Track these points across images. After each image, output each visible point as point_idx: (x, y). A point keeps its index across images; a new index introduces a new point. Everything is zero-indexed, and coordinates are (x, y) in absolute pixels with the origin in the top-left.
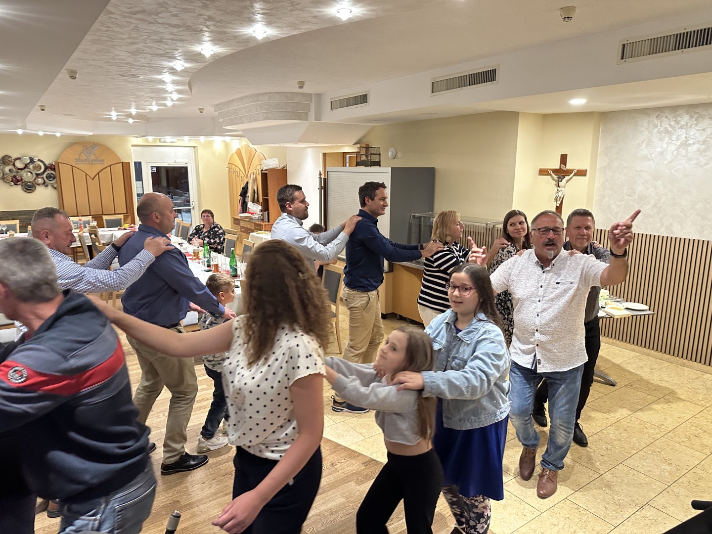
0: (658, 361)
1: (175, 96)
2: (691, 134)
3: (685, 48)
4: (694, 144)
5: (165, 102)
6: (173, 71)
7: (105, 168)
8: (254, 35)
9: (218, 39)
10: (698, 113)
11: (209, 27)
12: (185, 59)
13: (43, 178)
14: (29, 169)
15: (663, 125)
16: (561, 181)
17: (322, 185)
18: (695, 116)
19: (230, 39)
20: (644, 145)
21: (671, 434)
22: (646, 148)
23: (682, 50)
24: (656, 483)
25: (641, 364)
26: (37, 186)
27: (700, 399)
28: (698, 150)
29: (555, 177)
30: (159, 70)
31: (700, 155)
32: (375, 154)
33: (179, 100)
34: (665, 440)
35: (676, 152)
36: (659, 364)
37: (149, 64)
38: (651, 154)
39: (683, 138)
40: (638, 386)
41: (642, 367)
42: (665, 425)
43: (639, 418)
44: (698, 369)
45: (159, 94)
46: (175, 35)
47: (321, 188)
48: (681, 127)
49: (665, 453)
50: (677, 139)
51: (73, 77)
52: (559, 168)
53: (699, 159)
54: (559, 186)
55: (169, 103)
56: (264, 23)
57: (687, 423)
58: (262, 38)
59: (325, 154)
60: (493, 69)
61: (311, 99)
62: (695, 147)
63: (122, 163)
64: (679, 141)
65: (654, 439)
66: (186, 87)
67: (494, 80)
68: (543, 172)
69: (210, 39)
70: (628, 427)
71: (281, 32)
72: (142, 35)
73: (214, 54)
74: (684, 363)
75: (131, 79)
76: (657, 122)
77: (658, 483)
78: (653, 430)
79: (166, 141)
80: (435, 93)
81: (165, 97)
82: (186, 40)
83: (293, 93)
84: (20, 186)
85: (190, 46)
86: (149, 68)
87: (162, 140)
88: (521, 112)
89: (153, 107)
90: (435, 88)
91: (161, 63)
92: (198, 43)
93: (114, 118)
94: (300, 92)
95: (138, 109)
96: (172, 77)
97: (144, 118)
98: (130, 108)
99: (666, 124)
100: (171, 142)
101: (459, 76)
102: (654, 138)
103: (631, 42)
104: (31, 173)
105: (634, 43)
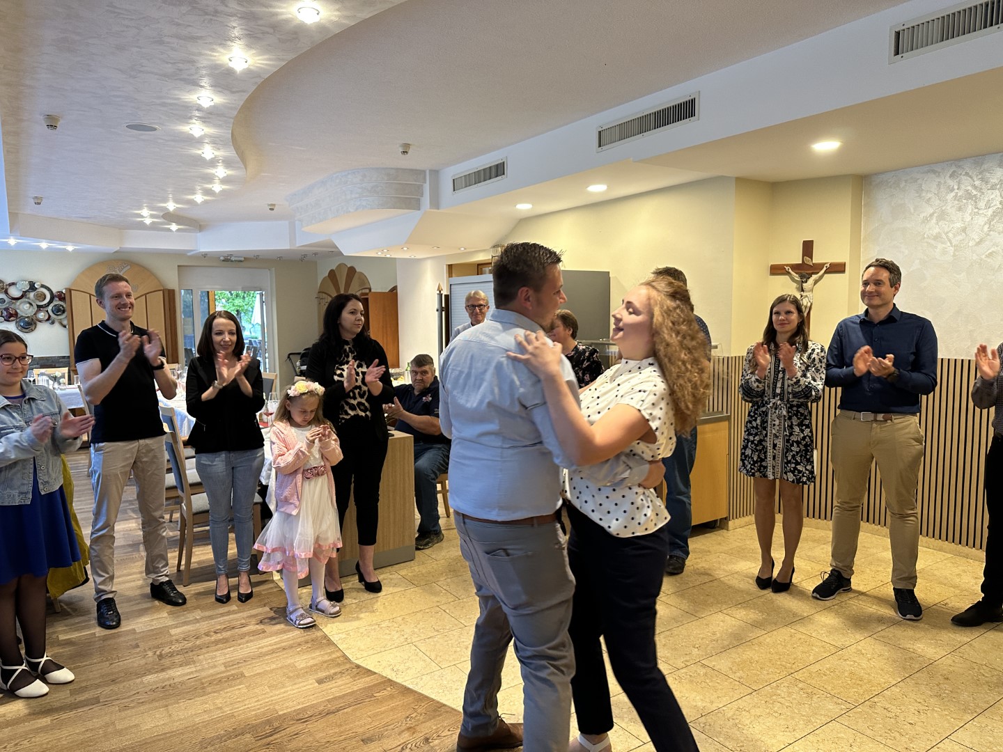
6: (201, 114)
7: (139, 297)
9: (248, 35)
12: (213, 86)
13: (47, 311)
14: (29, 298)
15: (963, 186)
16: (806, 282)
17: (443, 306)
19: (268, 33)
20: (934, 221)
22: (937, 224)
26: (38, 323)
30: (182, 113)
33: (230, 180)
37: (160, 98)
45: (198, 168)
47: (440, 310)
50: (988, 206)
52: (800, 262)
54: (803, 290)
55: (217, 187)
59: (450, 267)
60: (690, 98)
61: (425, 178)
63: (163, 291)
64: (990, 209)
67: (693, 114)
68: (776, 270)
71: (345, 14)
73: (250, 69)
76: (951, 183)
79: (228, 260)
80: (604, 148)
81: (207, 174)
82: (201, 38)
83: (397, 169)
84: (14, 323)
85: (210, 53)
86: (162, 108)
87: (222, 258)
88: (736, 176)
89: (196, 196)
90: (602, 139)
91: (177, 97)
92: (220, 44)
93: (148, 221)
94: (408, 168)
95: (176, 201)
96: (203, 128)
97: (193, 223)
98: (165, 200)
99: (967, 184)
100: (236, 261)
101: (639, 116)
102: (948, 208)
103: (910, 26)
104: (31, 304)
105: (914, 27)
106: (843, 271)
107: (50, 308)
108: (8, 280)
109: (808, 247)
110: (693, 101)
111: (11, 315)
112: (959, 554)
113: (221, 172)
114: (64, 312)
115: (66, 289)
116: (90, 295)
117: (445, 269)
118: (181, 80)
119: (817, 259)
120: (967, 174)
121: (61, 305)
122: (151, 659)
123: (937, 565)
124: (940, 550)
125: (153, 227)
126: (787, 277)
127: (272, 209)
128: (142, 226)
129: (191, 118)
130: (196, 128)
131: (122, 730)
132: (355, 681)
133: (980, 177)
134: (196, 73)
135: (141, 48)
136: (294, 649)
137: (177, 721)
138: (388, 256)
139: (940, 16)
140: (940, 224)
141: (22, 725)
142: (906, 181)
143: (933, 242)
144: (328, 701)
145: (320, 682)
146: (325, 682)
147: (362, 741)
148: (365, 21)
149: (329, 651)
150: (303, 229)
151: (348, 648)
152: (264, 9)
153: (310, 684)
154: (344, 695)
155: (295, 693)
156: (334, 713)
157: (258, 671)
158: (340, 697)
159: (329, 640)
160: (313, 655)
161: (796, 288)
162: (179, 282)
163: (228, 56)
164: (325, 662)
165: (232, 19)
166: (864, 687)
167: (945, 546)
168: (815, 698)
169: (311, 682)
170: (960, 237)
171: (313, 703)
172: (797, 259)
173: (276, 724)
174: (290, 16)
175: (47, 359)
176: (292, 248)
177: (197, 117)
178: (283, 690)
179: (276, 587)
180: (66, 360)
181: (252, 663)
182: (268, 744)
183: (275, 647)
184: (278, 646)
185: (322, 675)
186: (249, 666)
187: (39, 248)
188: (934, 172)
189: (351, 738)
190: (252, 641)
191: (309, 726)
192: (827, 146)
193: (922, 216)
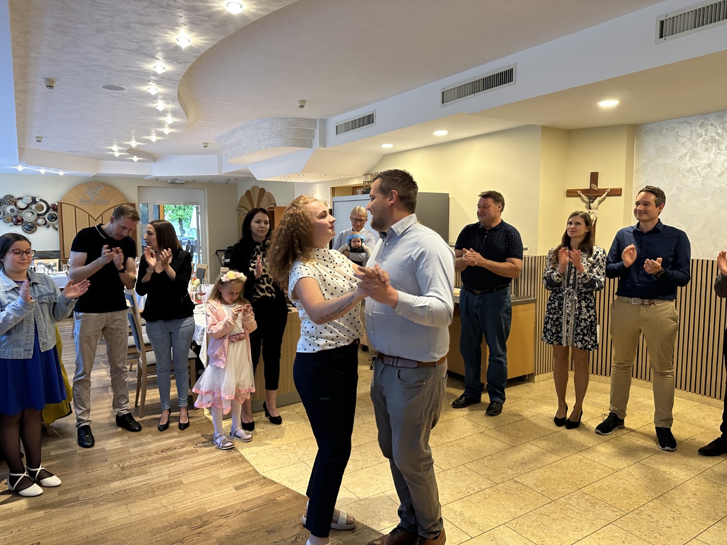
6: (157, 79)
7: (109, 209)
12: (165, 58)
13: (44, 218)
14: (31, 209)
15: (709, 134)
16: (593, 202)
19: (205, 21)
20: (688, 158)
26: (38, 227)
29: (586, 198)
30: (143, 77)
33: (176, 125)
37: (127, 67)
45: (153, 117)
46: (141, 15)
51: (51, 87)
52: (589, 188)
54: (590, 209)
55: (167, 131)
59: (333, 189)
60: (509, 68)
61: (316, 125)
66: (179, 106)
67: (511, 80)
68: (571, 193)
71: (260, 6)
76: (702, 131)
79: (174, 183)
80: (446, 104)
81: (160, 121)
82: (156, 24)
83: (296, 119)
84: (21, 226)
85: (163, 35)
86: (130, 74)
87: (169, 181)
88: (543, 125)
89: (152, 137)
90: (445, 97)
91: (139, 66)
92: (171, 29)
93: (117, 154)
94: (303, 117)
95: (137, 140)
96: (158, 88)
97: (149, 156)
98: (129, 140)
99: (712, 132)
100: (179, 183)
101: (472, 81)
102: (698, 149)
103: (671, 17)
104: (33, 213)
105: (674, 17)
106: (620, 195)
107: (46, 216)
108: (17, 196)
109: (594, 177)
110: (511, 70)
111: (19, 221)
112: (704, 403)
113: (169, 119)
114: (56, 219)
115: (58, 202)
116: (75, 207)
117: (329, 190)
118: (143, 54)
119: (601, 185)
120: (712, 125)
121: (54, 214)
122: (116, 470)
123: (688, 410)
124: (689, 399)
125: (121, 159)
126: (579, 198)
127: (206, 147)
128: (113, 158)
129: (149, 81)
130: (153, 89)
131: (95, 521)
132: (262, 488)
133: (721, 126)
134: (153, 49)
135: (114, 31)
136: (218, 464)
137: (135, 515)
138: (289, 181)
139: (693, 9)
140: (692, 161)
141: (24, 516)
142: (667, 129)
143: (686, 174)
144: (243, 503)
145: (237, 488)
146: (241, 489)
147: (267, 532)
148: (275, 13)
149: (244, 466)
150: (228, 161)
151: (257, 465)
152: (203, 4)
153: (229, 490)
154: (254, 499)
155: (218, 497)
156: (247, 511)
157: (193, 480)
158: (251, 500)
159: (244, 458)
160: (233, 469)
161: (586, 207)
162: (138, 198)
163: (177, 37)
164: (241, 474)
165: (179, 10)
166: (634, 499)
167: (693, 397)
168: (597, 507)
169: (230, 488)
170: (706, 171)
171: (232, 503)
172: (587, 186)
173: (205, 519)
174: (221, 9)
175: (44, 252)
176: (220, 174)
177: (154, 80)
178: (210, 494)
179: (206, 419)
180: (56, 253)
181: (188, 474)
182: (200, 533)
183: (205, 463)
184: (207, 462)
185: (238, 483)
186: (186, 476)
187: (39, 173)
188: (688, 123)
189: (259, 530)
190: (188, 458)
191: (228, 521)
192: (609, 104)
193: (678, 155)
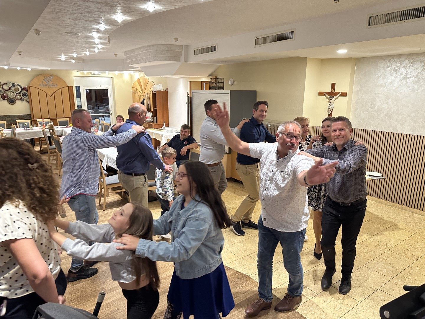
0: (387, 206)
1: (100, 46)
2: (409, 71)
3: (406, 19)
4: (410, 77)
5: (94, 50)
6: (99, 31)
7: (58, 90)
8: (148, 9)
9: (125, 12)
10: (413, 59)
11: (120, 4)
12: (106, 24)
13: (20, 95)
14: (12, 90)
15: (393, 66)
16: (332, 99)
17: (189, 101)
18: (412, 61)
19: (133, 12)
20: (381, 78)
21: (394, 249)
22: (382, 79)
23: (404, 21)
24: (384, 277)
25: (377, 208)
26: (16, 100)
27: (411, 228)
28: (413, 81)
29: (328, 97)
30: (90, 30)
31: (414, 84)
32: (221, 82)
33: (102, 48)
34: (390, 252)
35: (400, 82)
36: (388, 208)
37: (84, 26)
38: (385, 84)
39: (404, 74)
40: (375, 221)
41: (377, 210)
42: (390, 243)
43: (375, 239)
44: (410, 211)
45: (90, 45)
46: (100, 9)
47: (188, 103)
48: (403, 67)
49: (390, 260)
50: (401, 75)
51: (38, 34)
52: (330, 91)
53: (413, 87)
55: (96, 51)
56: (154, 2)
57: (403, 242)
58: (152, 11)
59: (190, 82)
60: (292, 31)
61: (182, 48)
62: (411, 79)
63: (68, 87)
64: (402, 76)
65: (383, 251)
66: (107, 41)
67: (292, 38)
68: (321, 94)
69: (121, 11)
70: (368, 245)
71: (165, 8)
72: (80, 9)
73: (123, 20)
74: (402, 208)
75: (73, 35)
76: (389, 64)
77: (385, 277)
78: (383, 246)
79: (95, 74)
80: (257, 46)
81: (93, 47)
83: (171, 45)
84: (7, 100)
85: (109, 16)
86: (85, 29)
87: (92, 73)
89: (87, 52)
90: (256, 42)
91: (91, 26)
92: (114, 14)
94: (175, 44)
95: (77, 54)
96: (98, 34)
97: (81, 59)
98: (73, 53)
100: (98, 74)
101: (271, 35)
102: (387, 74)
103: (374, 15)
104: (13, 92)
106: (346, 96)
109: (333, 86)
111: (5, 97)
114: (27, 96)
115: (27, 86)
116: (38, 89)
117: (188, 83)
118: (95, 22)
119: (337, 90)
120: (395, 61)
121: (26, 93)
125: (65, 61)
126: (325, 97)
127: (116, 56)
128: (61, 60)
130: (95, 35)
133: (399, 63)
135: (82, 14)
139: (385, 13)
148: (172, 10)
152: (134, 6)
163: (116, 17)
165: (118, 7)
170: (390, 86)
175: (22, 116)
177: (97, 31)
180: (29, 116)
187: (17, 69)
188: (383, 59)
192: (342, 52)
193: (377, 76)
